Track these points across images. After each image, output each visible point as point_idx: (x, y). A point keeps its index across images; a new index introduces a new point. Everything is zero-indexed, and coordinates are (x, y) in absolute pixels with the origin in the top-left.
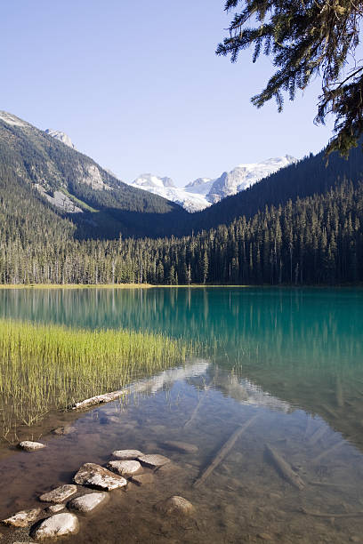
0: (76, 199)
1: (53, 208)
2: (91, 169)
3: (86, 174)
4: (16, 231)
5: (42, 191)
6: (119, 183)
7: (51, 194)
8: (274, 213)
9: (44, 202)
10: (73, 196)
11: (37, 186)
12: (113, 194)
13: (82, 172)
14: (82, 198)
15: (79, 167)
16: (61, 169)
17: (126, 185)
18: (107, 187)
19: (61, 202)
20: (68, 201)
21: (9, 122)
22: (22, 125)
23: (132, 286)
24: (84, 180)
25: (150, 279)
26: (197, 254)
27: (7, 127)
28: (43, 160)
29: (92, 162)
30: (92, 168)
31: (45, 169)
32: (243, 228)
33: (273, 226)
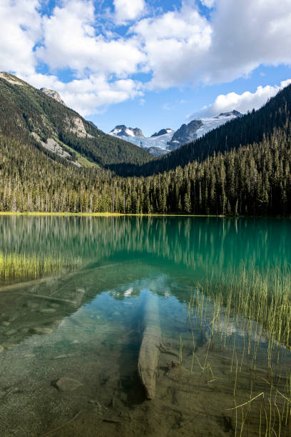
0: (64, 145)
1: (47, 152)
2: (77, 121)
3: (73, 125)
4: (16, 170)
5: (38, 139)
6: (101, 133)
7: (45, 141)
9: (38, 147)
10: (61, 143)
11: (33, 134)
12: (95, 142)
13: (69, 123)
14: (69, 144)
15: (67, 119)
16: (52, 120)
17: (104, 134)
18: (89, 136)
19: (53, 147)
20: (58, 147)
21: (11, 81)
22: (21, 84)
23: (107, 214)
24: (71, 130)
25: (121, 210)
27: (9, 85)
28: (39, 113)
29: (77, 115)
30: (78, 120)
31: (40, 120)
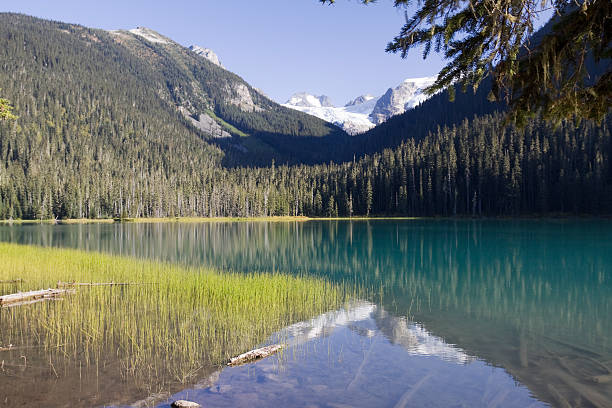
0: (224, 123)
1: (198, 133)
2: (241, 89)
3: (235, 95)
4: (159, 159)
5: (187, 115)
6: (271, 103)
7: (196, 118)
8: (447, 135)
9: (189, 127)
10: (220, 120)
11: (181, 108)
12: (264, 116)
13: (229, 92)
14: (230, 121)
15: (227, 86)
16: (207, 90)
17: (278, 106)
18: (258, 109)
19: (207, 126)
20: (215, 124)
21: (150, 39)
22: (164, 42)
23: (287, 219)
24: (232, 101)
25: (306, 211)
26: (359, 182)
27: (148, 45)
28: (188, 80)
29: (241, 81)
30: (241, 87)
31: (190, 89)
32: (411, 152)
33: (446, 149)
